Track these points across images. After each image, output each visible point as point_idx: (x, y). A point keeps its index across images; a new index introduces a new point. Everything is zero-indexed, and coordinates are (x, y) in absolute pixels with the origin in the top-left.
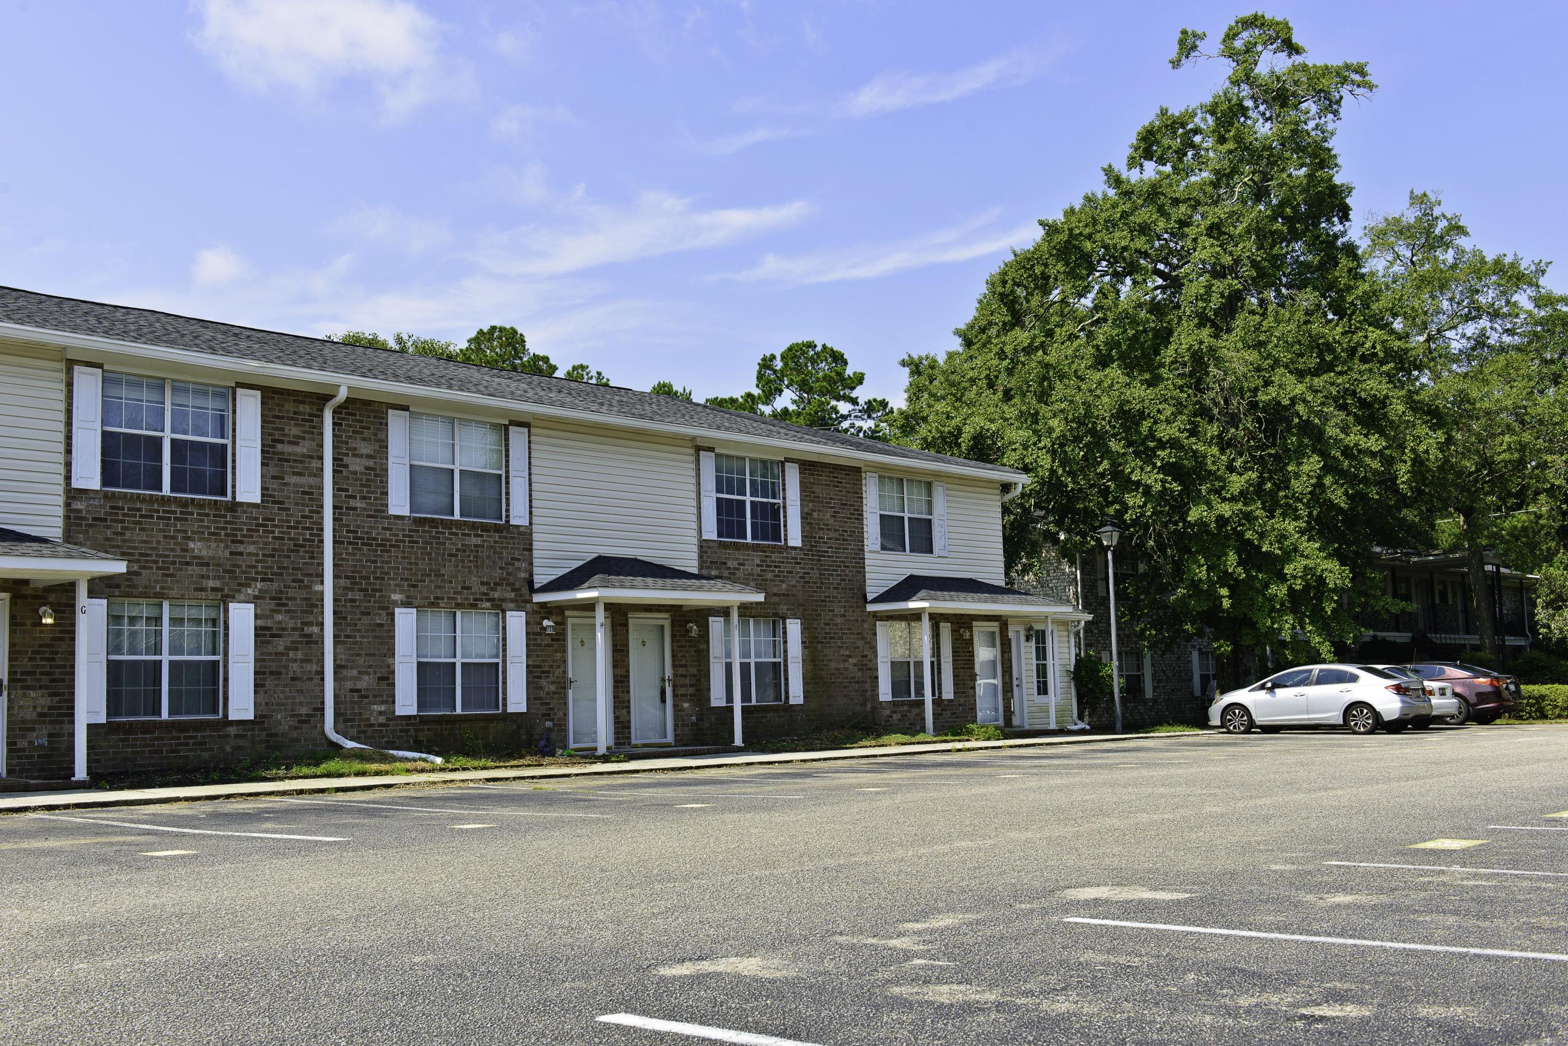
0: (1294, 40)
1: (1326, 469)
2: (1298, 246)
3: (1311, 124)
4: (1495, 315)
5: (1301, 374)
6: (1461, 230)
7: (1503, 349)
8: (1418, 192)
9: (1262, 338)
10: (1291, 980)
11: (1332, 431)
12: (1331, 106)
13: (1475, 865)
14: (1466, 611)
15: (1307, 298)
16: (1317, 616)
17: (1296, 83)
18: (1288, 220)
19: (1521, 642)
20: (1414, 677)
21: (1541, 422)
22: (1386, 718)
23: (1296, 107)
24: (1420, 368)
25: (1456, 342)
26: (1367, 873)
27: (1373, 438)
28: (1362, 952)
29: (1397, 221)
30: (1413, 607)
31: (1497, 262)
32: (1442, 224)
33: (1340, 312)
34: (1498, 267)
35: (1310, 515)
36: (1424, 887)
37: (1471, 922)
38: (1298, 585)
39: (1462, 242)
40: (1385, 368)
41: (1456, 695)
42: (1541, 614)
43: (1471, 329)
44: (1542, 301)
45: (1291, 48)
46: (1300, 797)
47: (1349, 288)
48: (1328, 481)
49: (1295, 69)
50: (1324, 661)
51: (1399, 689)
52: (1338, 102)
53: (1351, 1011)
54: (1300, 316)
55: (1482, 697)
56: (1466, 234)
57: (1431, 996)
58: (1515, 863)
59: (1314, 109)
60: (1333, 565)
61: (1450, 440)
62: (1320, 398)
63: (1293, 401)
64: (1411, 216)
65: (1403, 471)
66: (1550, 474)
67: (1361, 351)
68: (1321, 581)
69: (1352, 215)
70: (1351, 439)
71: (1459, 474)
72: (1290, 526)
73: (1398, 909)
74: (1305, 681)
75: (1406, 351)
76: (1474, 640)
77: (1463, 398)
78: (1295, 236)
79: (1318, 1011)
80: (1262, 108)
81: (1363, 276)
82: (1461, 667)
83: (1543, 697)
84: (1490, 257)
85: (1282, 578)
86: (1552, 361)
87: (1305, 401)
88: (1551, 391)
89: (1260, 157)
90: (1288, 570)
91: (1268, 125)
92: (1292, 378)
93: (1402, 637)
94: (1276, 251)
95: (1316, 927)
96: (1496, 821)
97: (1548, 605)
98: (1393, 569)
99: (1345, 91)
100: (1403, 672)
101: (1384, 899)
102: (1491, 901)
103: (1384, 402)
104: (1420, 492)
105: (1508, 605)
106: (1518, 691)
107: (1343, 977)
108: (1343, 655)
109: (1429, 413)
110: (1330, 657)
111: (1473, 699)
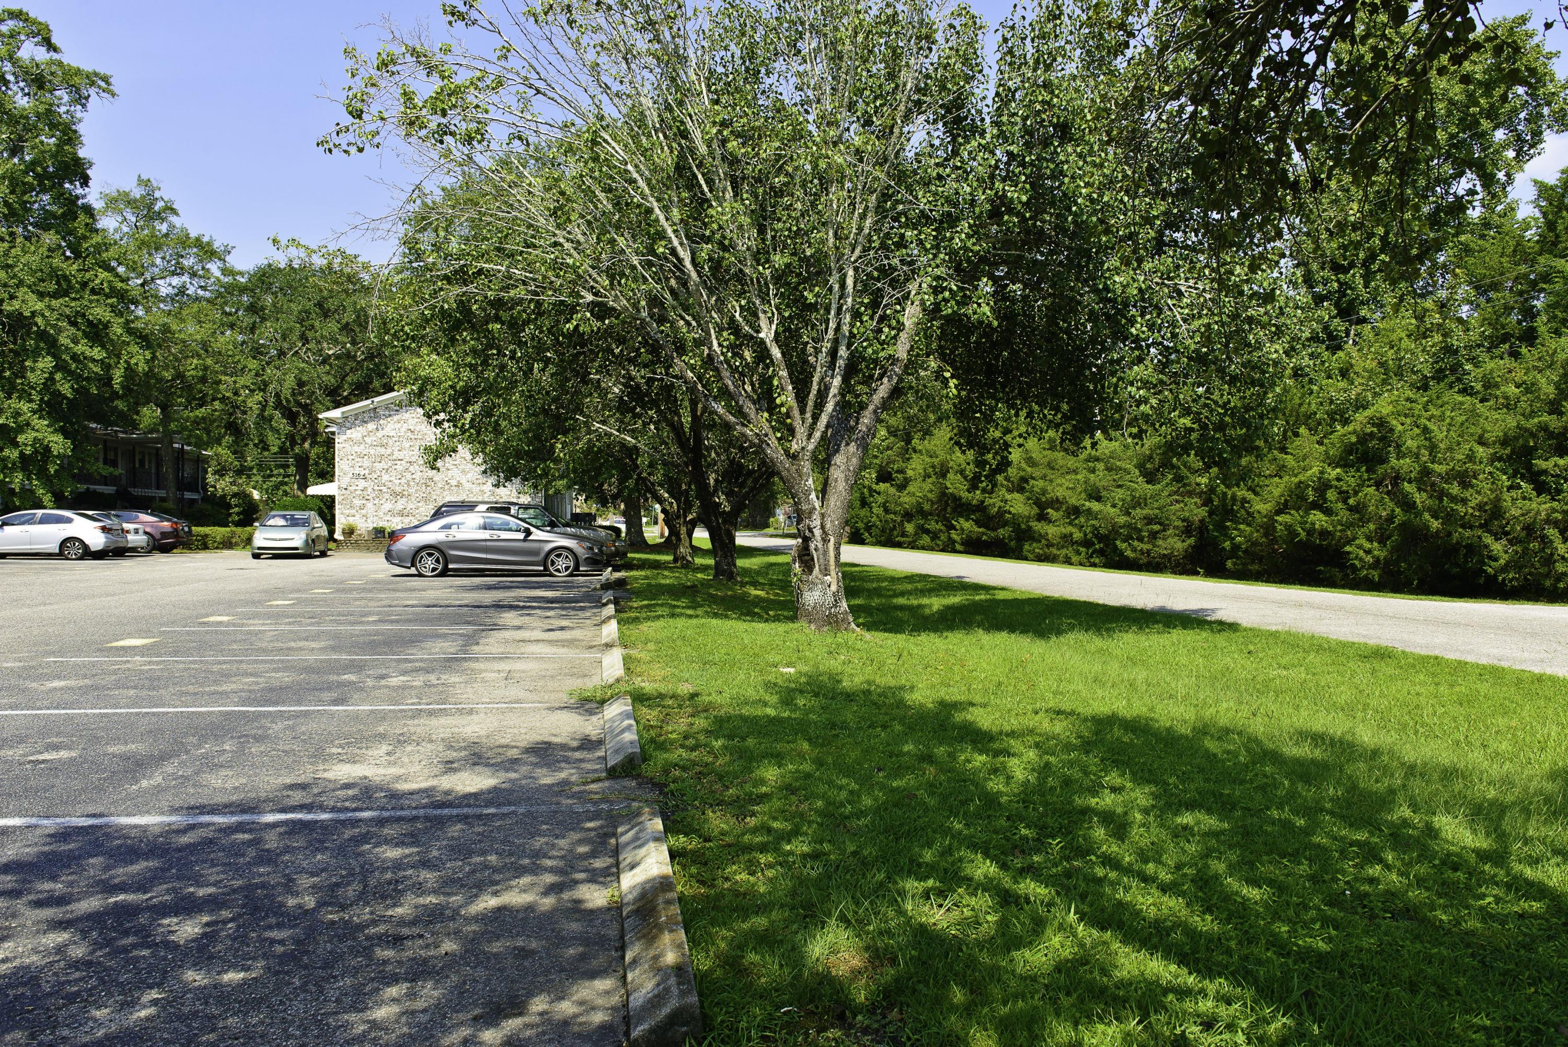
0: (54, 40)
1: (57, 368)
2: (46, 198)
3: (63, 109)
4: (194, 275)
5: (41, 295)
6: (174, 212)
7: (197, 299)
8: (144, 177)
9: (10, 262)
10: (21, 740)
11: (63, 340)
12: (81, 100)
13: (150, 655)
14: (158, 474)
15: (50, 238)
16: (42, 474)
17: (52, 74)
18: (37, 176)
19: (195, 496)
20: (116, 520)
21: (220, 353)
22: (93, 548)
23: (51, 92)
24: (136, 303)
25: (164, 287)
26: (76, 665)
27: (96, 350)
28: (71, 718)
29: (127, 194)
30: (119, 471)
31: (198, 239)
32: (159, 205)
33: (77, 255)
34: (198, 242)
35: (42, 400)
36: (115, 672)
37: (144, 693)
38: (28, 451)
39: (173, 219)
40: (109, 301)
41: (146, 533)
42: (210, 478)
43: (176, 281)
44: (226, 271)
45: (50, 46)
46: (24, 611)
47: (85, 238)
48: (58, 376)
49: (52, 62)
50: (45, 508)
51: (104, 529)
52: (87, 98)
53: (64, 754)
54: (43, 251)
55: (164, 535)
56: (177, 214)
57: (116, 740)
58: (176, 653)
59: (66, 98)
60: (58, 438)
61: (154, 358)
62: (55, 315)
63: (33, 313)
64: (137, 193)
65: (118, 375)
66: (222, 387)
67: (91, 285)
68: (47, 449)
69: (91, 183)
70: (79, 349)
71: (160, 380)
72: (25, 407)
73: (97, 688)
74: (30, 521)
75: (127, 291)
76: (162, 493)
77: (166, 329)
78: (44, 190)
79: (41, 757)
80: (22, 84)
81: (97, 231)
82: (152, 514)
83: (206, 536)
84: (193, 234)
85: (16, 445)
86: (230, 314)
87: (43, 315)
88: (228, 333)
89: (18, 122)
90: (21, 439)
91: (26, 99)
92: (34, 297)
93: (109, 490)
94: (26, 198)
95: (38, 704)
96: (166, 625)
97: (215, 473)
98: (105, 441)
99: (92, 91)
100: (108, 517)
101: (87, 681)
102: (159, 679)
103: (107, 325)
104: (131, 390)
105: (188, 471)
106: (190, 531)
107: (58, 734)
108: (61, 502)
109: (140, 337)
110: (51, 504)
111: (158, 536)
